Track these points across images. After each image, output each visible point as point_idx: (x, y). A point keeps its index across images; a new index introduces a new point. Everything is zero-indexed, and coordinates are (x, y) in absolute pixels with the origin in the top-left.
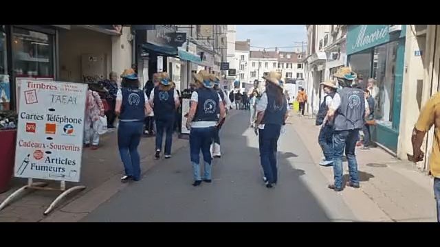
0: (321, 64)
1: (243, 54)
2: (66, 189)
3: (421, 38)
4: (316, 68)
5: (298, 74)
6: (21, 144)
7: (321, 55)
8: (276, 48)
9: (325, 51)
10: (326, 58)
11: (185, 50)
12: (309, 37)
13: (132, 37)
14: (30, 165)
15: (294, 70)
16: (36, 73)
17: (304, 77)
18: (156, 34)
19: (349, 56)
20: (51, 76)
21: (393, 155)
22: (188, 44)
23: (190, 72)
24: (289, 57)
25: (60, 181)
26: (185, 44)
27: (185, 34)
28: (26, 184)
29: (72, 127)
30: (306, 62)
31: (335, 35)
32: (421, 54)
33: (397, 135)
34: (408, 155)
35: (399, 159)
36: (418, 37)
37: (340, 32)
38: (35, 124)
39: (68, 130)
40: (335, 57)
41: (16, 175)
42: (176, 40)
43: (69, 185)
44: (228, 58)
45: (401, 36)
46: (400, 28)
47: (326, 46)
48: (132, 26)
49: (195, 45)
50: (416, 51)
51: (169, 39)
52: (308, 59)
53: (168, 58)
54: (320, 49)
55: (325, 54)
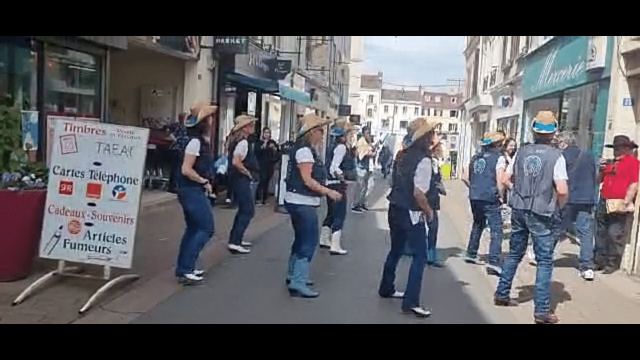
0: (485, 112)
1: (372, 93)
2: (112, 278)
3: (634, 80)
4: (477, 119)
5: (450, 125)
6: (52, 210)
7: (486, 99)
8: (420, 87)
9: (491, 94)
10: (490, 102)
11: (288, 85)
12: (469, 71)
13: (213, 64)
14: (62, 241)
15: (446, 120)
16: (75, 110)
17: (458, 131)
18: (248, 61)
19: (526, 103)
20: (97, 114)
22: (292, 76)
23: (295, 117)
24: (438, 99)
25: (103, 266)
26: (289, 75)
27: (290, 61)
28: (56, 267)
29: (124, 189)
30: (464, 108)
31: (506, 71)
32: (633, 104)
36: (629, 79)
37: (515, 67)
38: (71, 183)
39: (119, 193)
40: (506, 103)
41: (43, 254)
42: (276, 70)
43: (116, 272)
44: (349, 99)
45: (604, 76)
46: (603, 65)
47: (493, 87)
48: (215, 48)
49: (304, 79)
50: (625, 99)
51: (266, 68)
52: (466, 105)
53: (263, 95)
54: (484, 89)
55: (491, 96)
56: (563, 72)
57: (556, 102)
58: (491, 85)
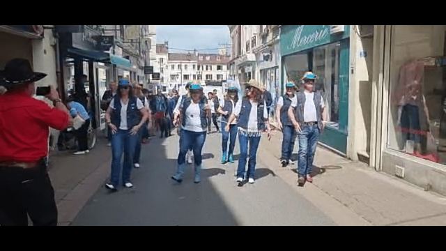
0: (249, 65)
3: (367, 40)
4: (243, 71)
7: (250, 57)
9: (253, 52)
10: (254, 59)
13: (55, 41)
18: (82, 37)
21: (343, 156)
22: (114, 48)
23: (117, 77)
26: (111, 48)
27: (113, 37)
30: (234, 63)
31: (264, 37)
32: (365, 56)
33: (347, 135)
34: (359, 155)
35: (350, 159)
36: (363, 38)
40: (266, 58)
42: (103, 44)
45: (344, 38)
46: (343, 30)
47: (255, 48)
48: (54, 32)
49: (121, 49)
51: (94, 42)
52: (235, 61)
53: (94, 63)
54: (247, 51)
55: (254, 55)
56: (312, 37)
57: (305, 57)
58: (252, 47)
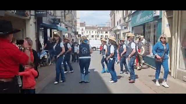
0: (118, 31)
1: (82, 28)
3: (170, 19)
4: (116, 33)
10: (120, 29)
11: (59, 26)
12: (112, 20)
13: (35, 21)
15: (104, 34)
18: (47, 19)
19: (132, 28)
22: (61, 24)
26: (60, 23)
30: (112, 30)
31: (124, 19)
32: (169, 26)
35: (162, 72)
36: (168, 18)
40: (125, 28)
42: (56, 22)
44: (77, 30)
45: (160, 18)
46: (159, 15)
48: (36, 15)
49: (64, 24)
50: (167, 25)
51: (52, 21)
53: (52, 30)
54: (117, 25)
55: (120, 27)
56: (145, 18)
57: (142, 27)
58: (120, 23)
